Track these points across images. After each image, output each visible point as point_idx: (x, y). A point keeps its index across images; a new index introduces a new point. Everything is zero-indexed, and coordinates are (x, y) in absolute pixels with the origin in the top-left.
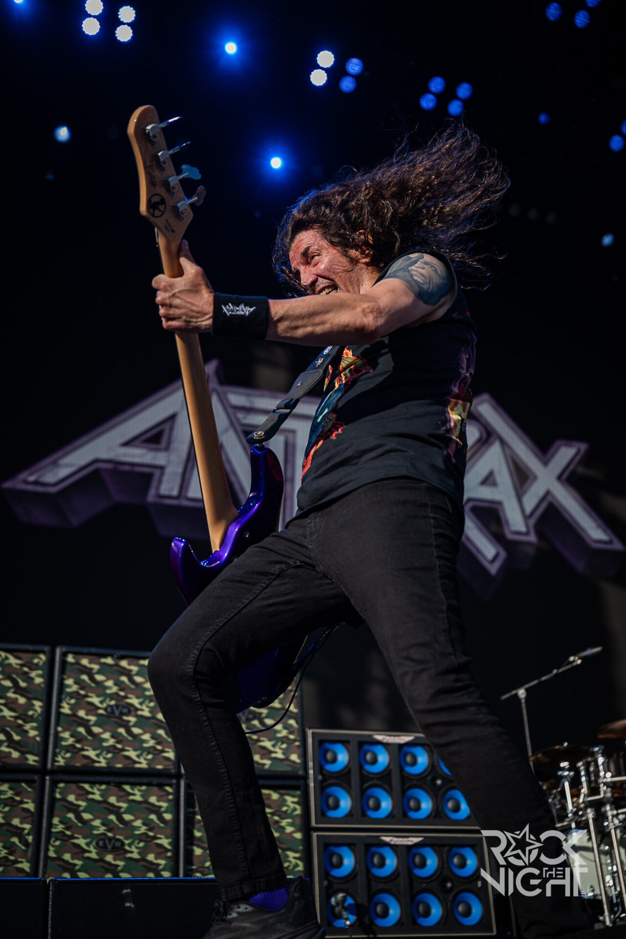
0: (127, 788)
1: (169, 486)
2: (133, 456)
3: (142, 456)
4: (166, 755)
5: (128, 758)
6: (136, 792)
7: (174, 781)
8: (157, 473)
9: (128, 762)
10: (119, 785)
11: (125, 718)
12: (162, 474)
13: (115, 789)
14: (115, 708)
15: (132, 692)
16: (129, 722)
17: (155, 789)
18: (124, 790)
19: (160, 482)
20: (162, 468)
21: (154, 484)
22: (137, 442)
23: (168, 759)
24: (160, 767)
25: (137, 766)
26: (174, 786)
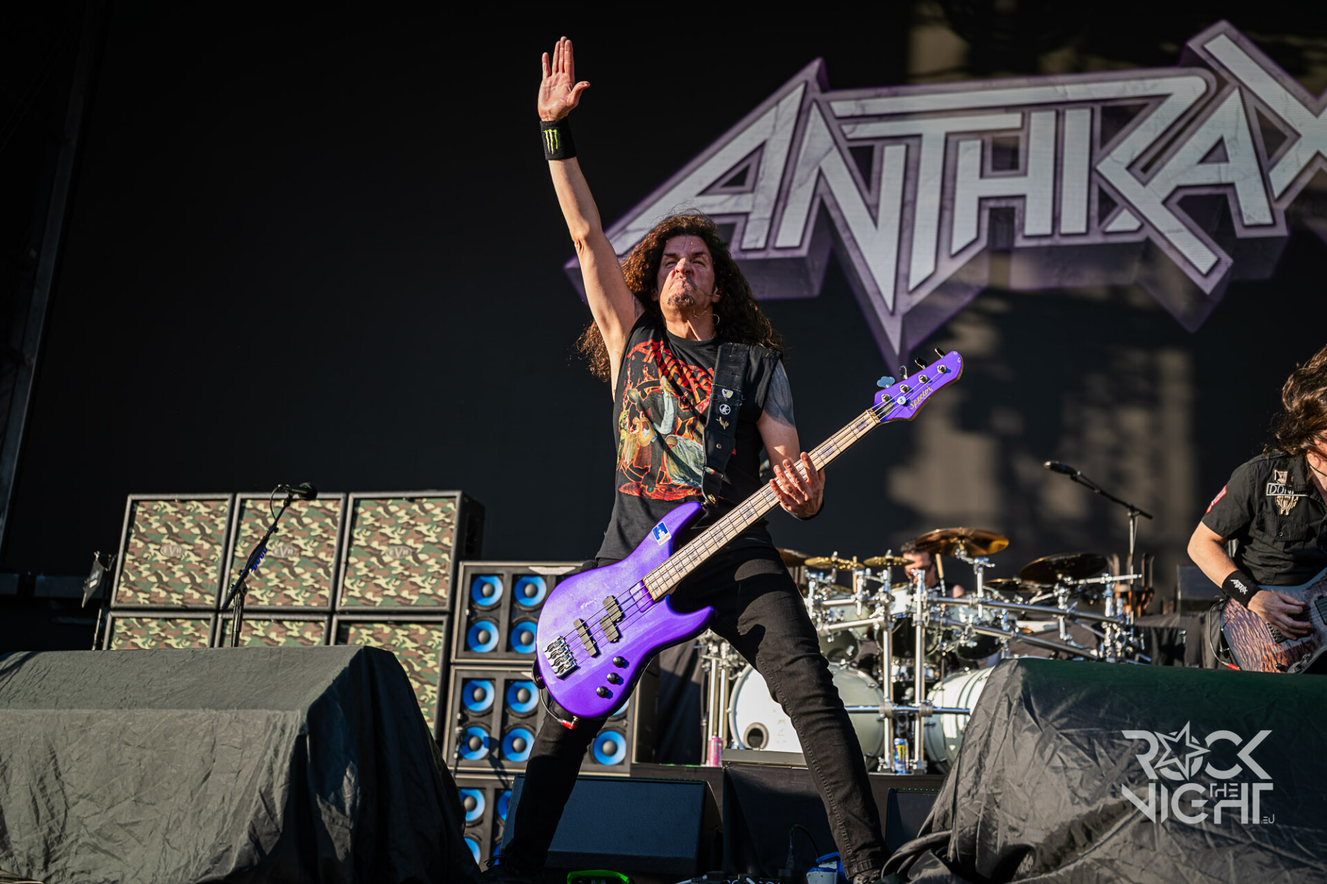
0: (287, 624)
1: (753, 238)
2: (712, 206)
3: (721, 204)
4: (322, 593)
5: (288, 596)
6: (294, 627)
7: (326, 618)
8: (740, 222)
9: (287, 600)
10: (279, 622)
11: (290, 559)
12: (747, 222)
13: (276, 625)
14: (281, 549)
15: (300, 533)
16: (293, 562)
17: (312, 625)
18: (284, 627)
19: (743, 233)
20: (746, 214)
21: (736, 237)
22: (717, 188)
23: (322, 596)
24: (315, 604)
25: (295, 603)
26: (326, 622)
